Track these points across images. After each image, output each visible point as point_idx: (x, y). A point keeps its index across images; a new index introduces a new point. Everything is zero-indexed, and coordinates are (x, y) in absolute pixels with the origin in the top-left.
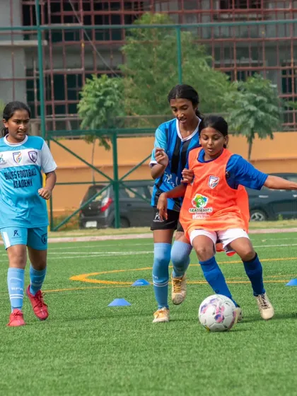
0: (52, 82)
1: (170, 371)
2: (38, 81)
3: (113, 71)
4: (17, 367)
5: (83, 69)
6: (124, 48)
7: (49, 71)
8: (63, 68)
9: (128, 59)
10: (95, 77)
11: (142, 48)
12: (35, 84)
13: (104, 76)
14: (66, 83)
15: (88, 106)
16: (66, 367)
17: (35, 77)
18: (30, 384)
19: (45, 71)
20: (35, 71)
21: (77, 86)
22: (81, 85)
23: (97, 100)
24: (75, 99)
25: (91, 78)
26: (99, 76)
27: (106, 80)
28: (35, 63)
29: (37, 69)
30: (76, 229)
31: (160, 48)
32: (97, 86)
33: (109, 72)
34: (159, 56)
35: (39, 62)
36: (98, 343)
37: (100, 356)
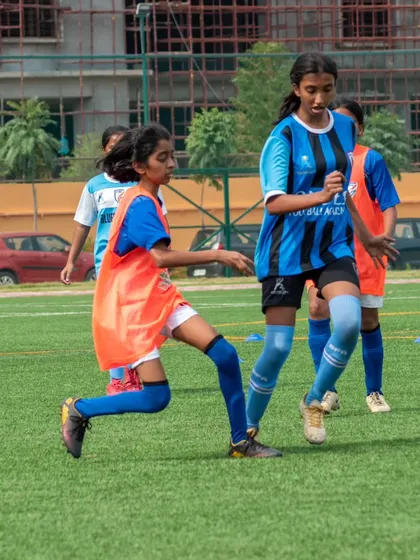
0: (158, 115)
1: (287, 435)
2: (142, 115)
3: (224, 104)
4: (119, 429)
5: (191, 102)
6: (234, 80)
7: (155, 104)
8: (170, 100)
9: (241, 91)
10: (204, 112)
11: (255, 80)
12: (139, 118)
13: (215, 110)
14: (173, 118)
15: (197, 143)
16: (172, 430)
17: (139, 110)
18: (134, 447)
19: (150, 104)
20: (139, 103)
21: (185, 120)
22: (189, 119)
23: (206, 136)
24: (183, 134)
25: (200, 112)
26: (209, 110)
27: (217, 114)
28: (139, 94)
29: (142, 102)
30: (183, 277)
31: (275, 80)
32: (207, 121)
33: (220, 105)
34: (274, 89)
35: (144, 94)
36: (209, 404)
37: (210, 419)
